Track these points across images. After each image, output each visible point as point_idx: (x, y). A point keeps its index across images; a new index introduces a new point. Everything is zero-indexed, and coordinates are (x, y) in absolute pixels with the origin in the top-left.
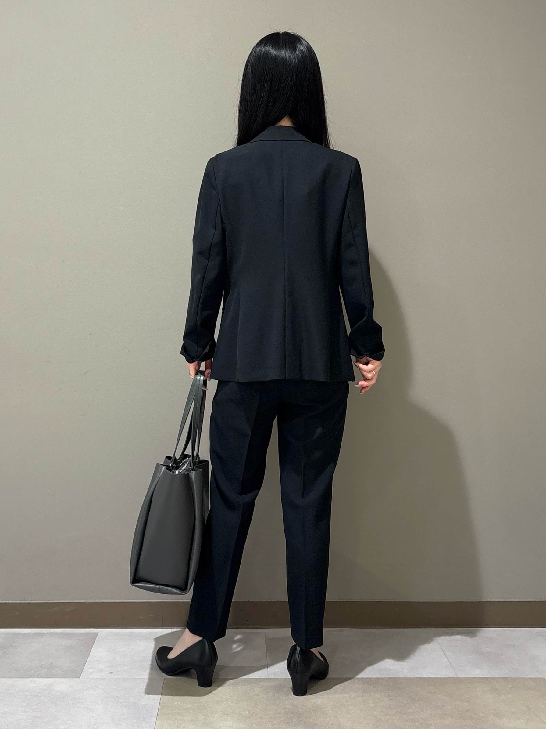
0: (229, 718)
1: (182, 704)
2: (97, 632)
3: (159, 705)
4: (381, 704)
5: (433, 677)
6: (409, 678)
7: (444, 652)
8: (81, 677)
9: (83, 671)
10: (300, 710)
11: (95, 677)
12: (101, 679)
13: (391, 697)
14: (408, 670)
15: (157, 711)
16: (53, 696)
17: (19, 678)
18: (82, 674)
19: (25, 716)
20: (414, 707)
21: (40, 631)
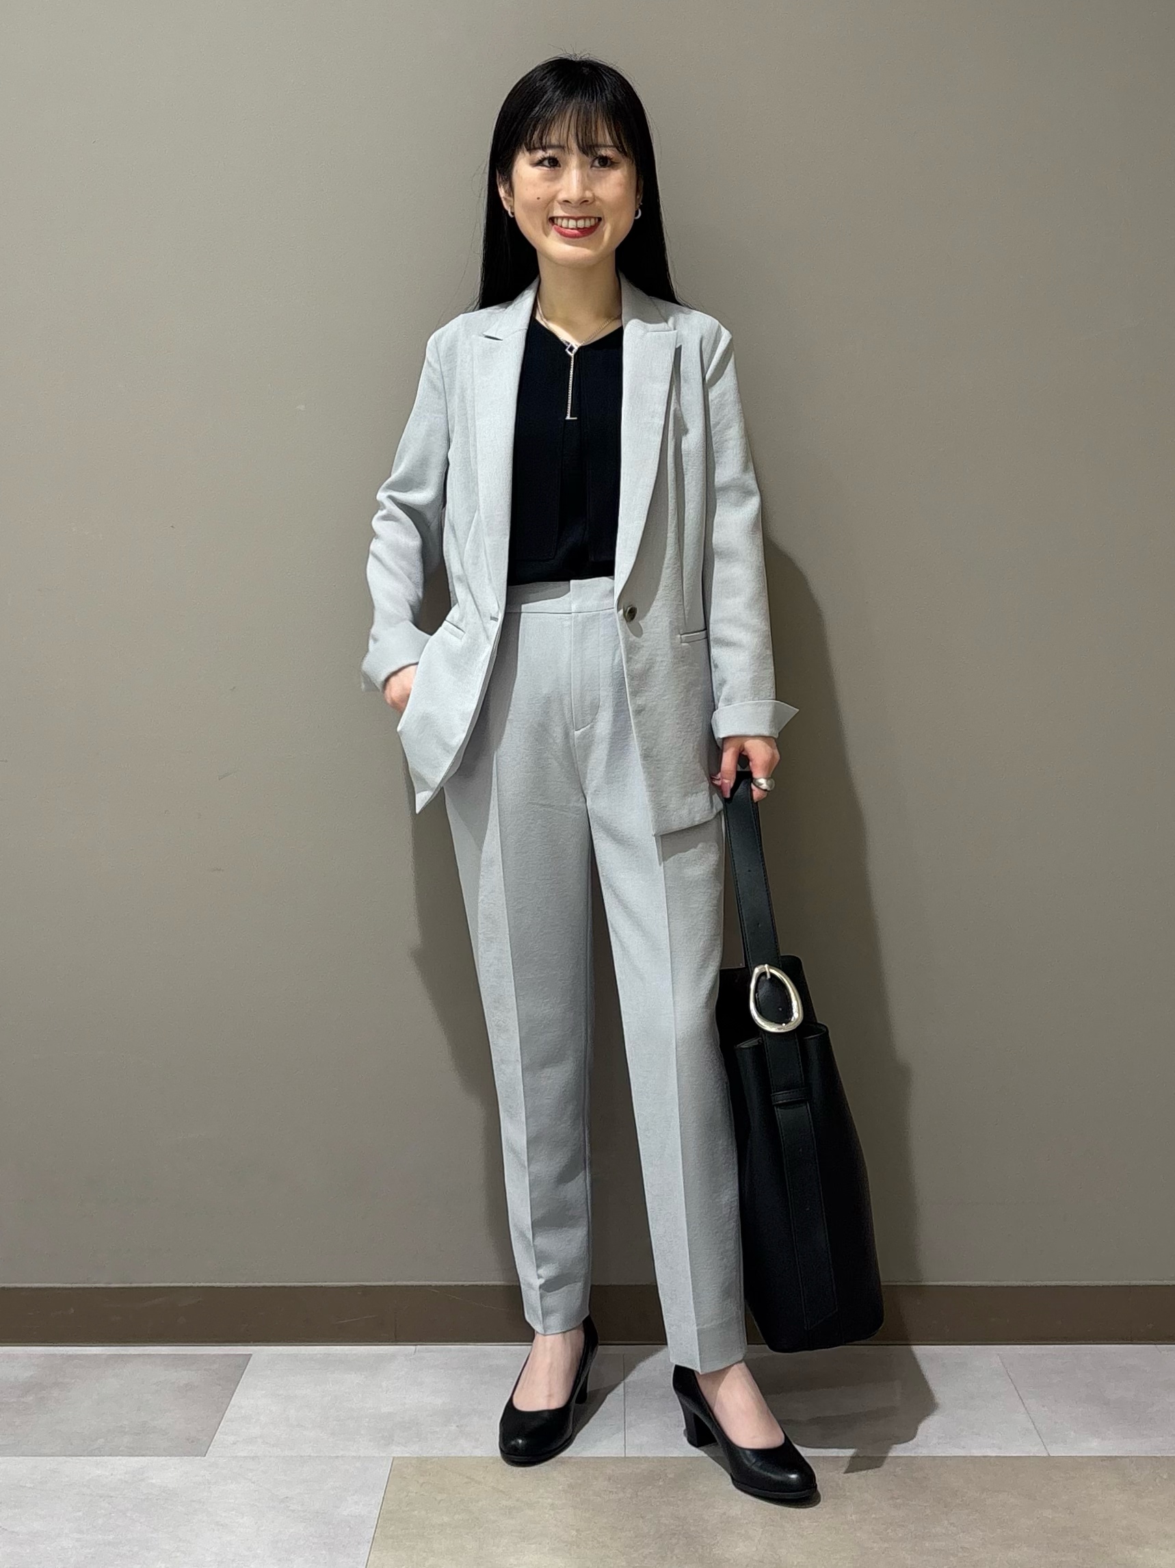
0: (533, 1546)
1: (430, 1515)
2: (249, 1353)
3: (377, 1516)
4: (873, 1516)
5: (994, 1455)
7: (1021, 1398)
8: (207, 1455)
9: (214, 1440)
10: (692, 1529)
11: (239, 1454)
12: (253, 1458)
13: (897, 1499)
14: (939, 1438)
15: (374, 1529)
16: (144, 1497)
17: (70, 1456)
18: (210, 1448)
19: (78, 1540)
20: (946, 1522)
21: (122, 1350)
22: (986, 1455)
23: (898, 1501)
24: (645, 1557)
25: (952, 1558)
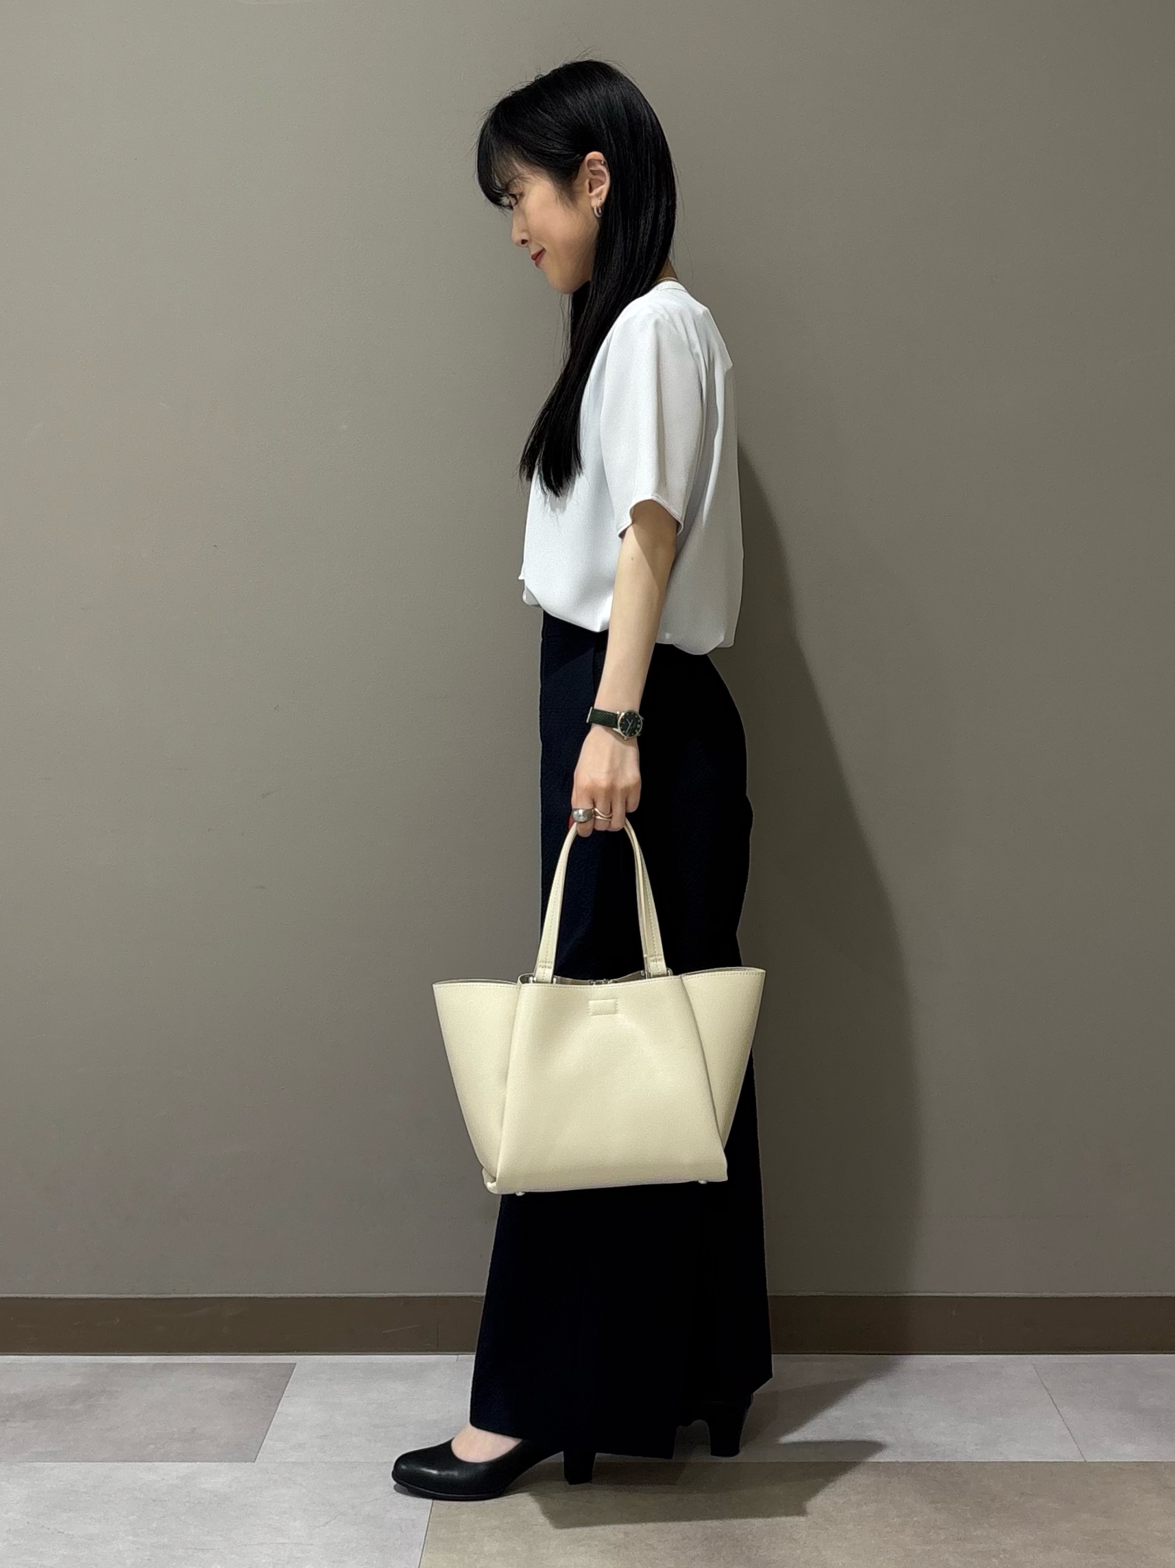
0: (582, 1548)
1: (479, 1519)
2: (294, 1362)
3: (427, 1522)
4: (915, 1519)
5: (1031, 1460)
6: (977, 1462)
7: (1055, 1406)
8: (256, 1460)
9: (263, 1446)
11: (288, 1460)
12: (303, 1464)
13: (938, 1503)
14: (976, 1444)
15: (425, 1533)
16: (196, 1502)
17: (121, 1461)
18: (259, 1454)
19: (133, 1543)
20: (986, 1525)
21: (167, 1359)
22: (1024, 1460)
23: (939, 1505)
24: (693, 1559)
25: (994, 1560)
